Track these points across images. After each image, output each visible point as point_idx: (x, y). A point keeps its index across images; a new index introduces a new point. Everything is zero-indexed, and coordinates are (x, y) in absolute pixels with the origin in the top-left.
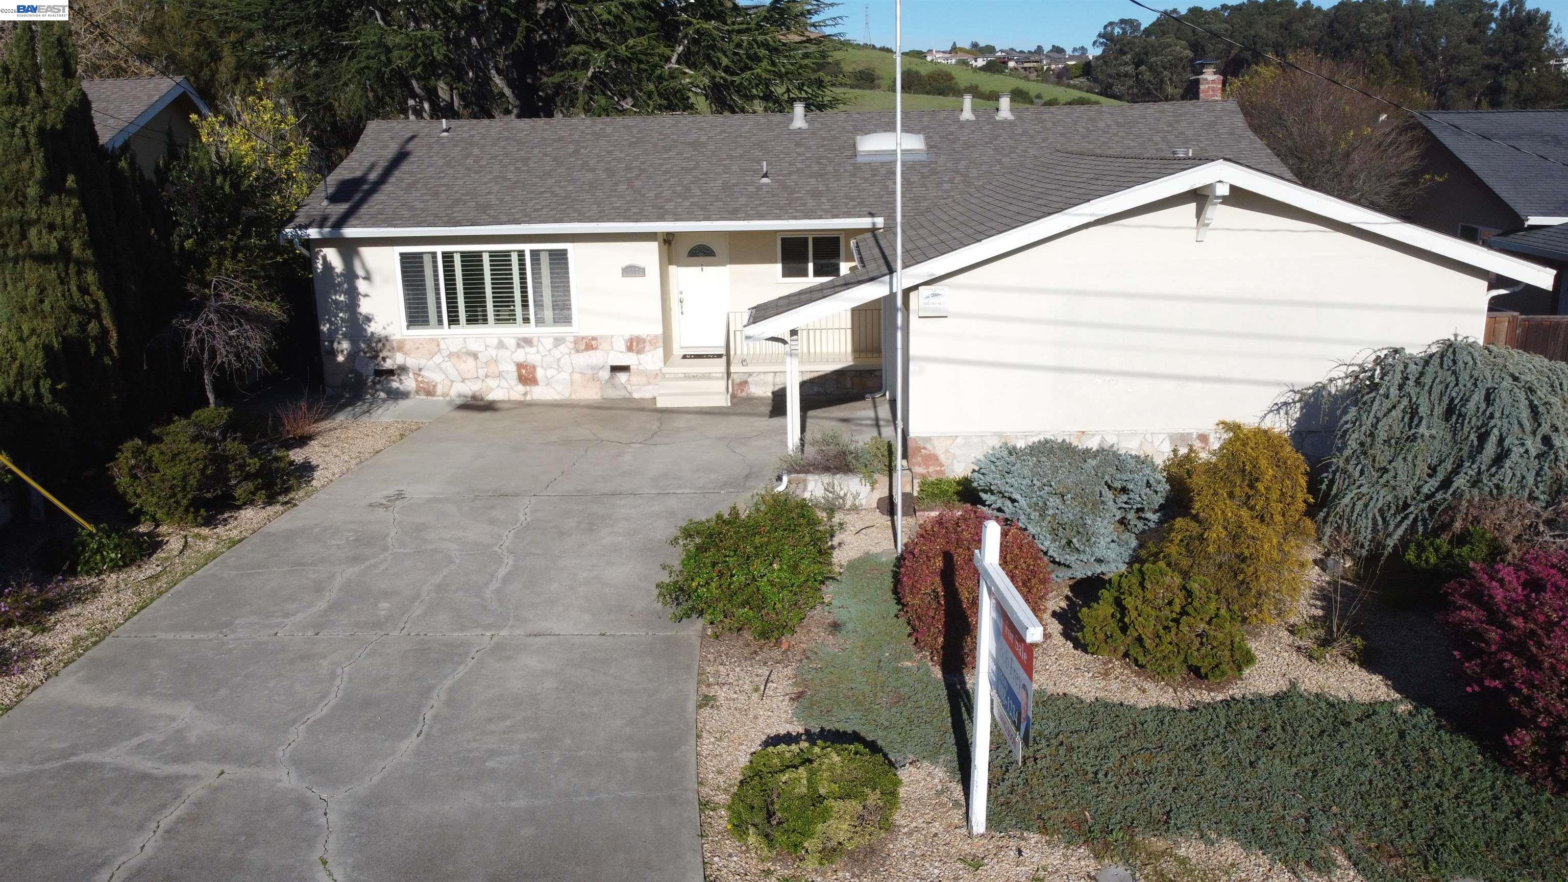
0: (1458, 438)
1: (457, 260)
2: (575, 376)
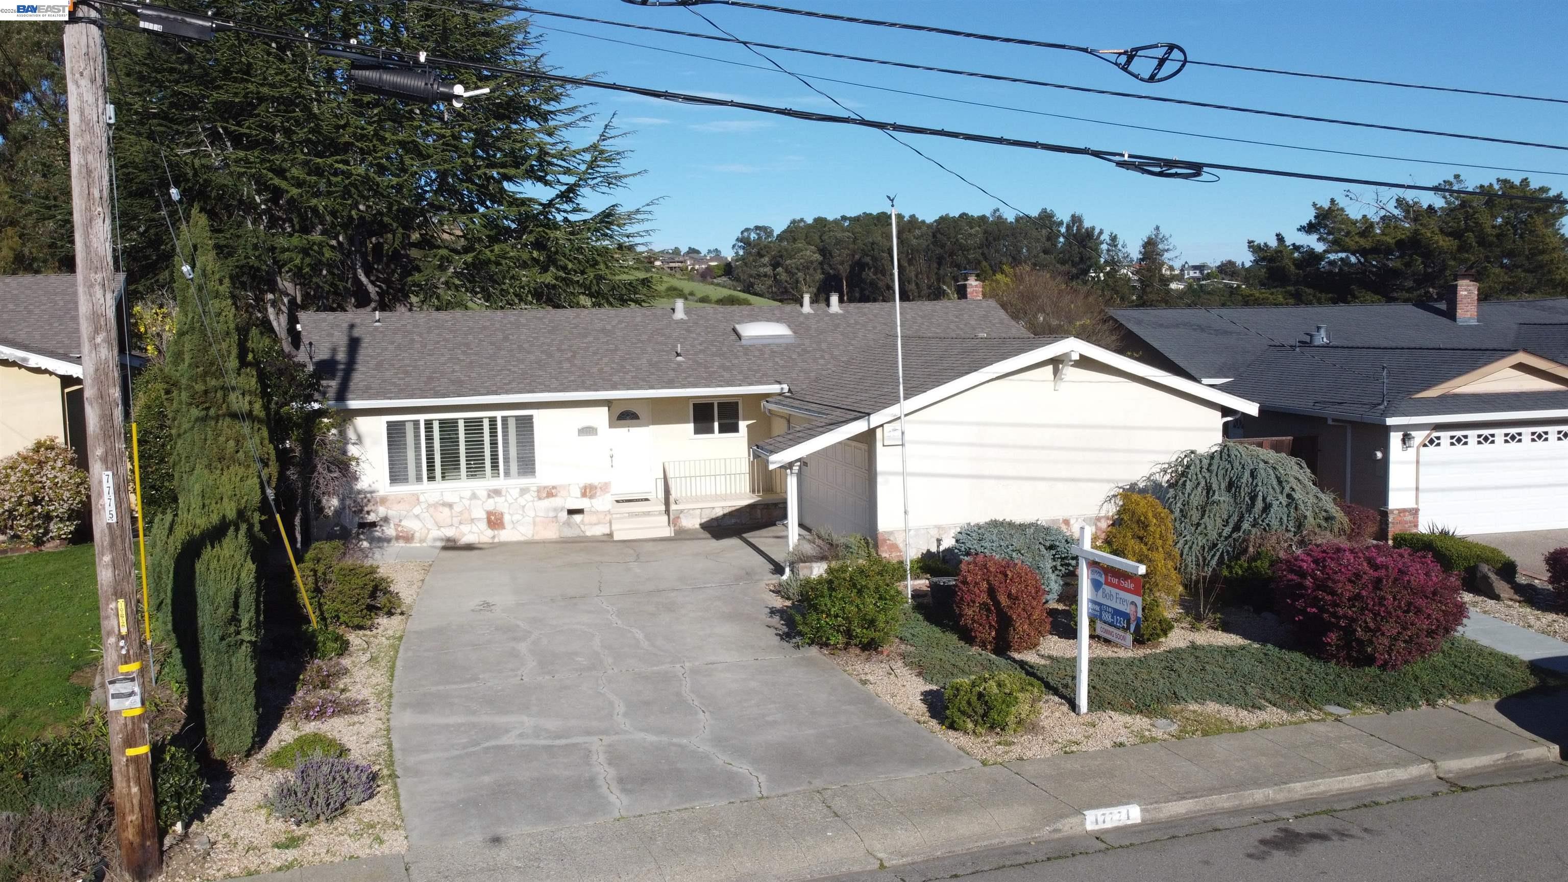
0: (1238, 501)
1: (436, 426)
2: (538, 519)
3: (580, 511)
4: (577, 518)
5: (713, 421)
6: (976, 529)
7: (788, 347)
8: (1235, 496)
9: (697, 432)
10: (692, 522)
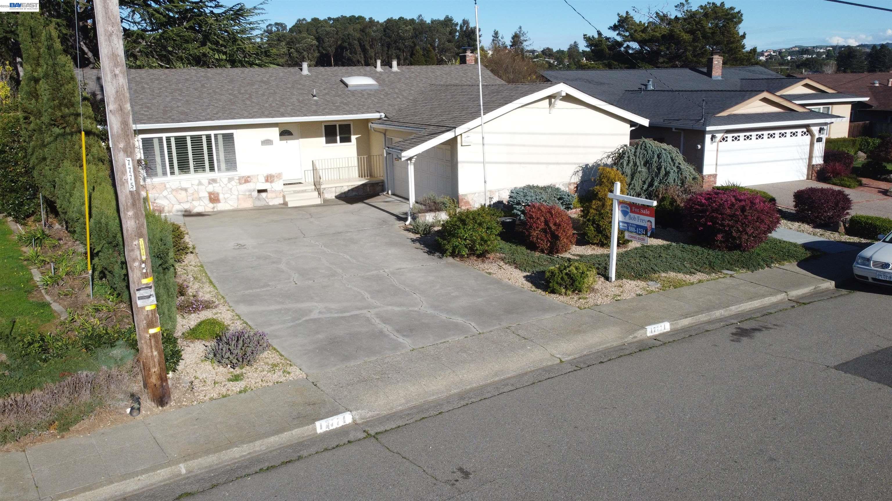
1: (173, 141)
2: (240, 196)
3: (265, 191)
4: (264, 195)
5: (336, 136)
6: (522, 190)
7: (376, 91)
8: (649, 169)
9: (327, 142)
10: (331, 195)
